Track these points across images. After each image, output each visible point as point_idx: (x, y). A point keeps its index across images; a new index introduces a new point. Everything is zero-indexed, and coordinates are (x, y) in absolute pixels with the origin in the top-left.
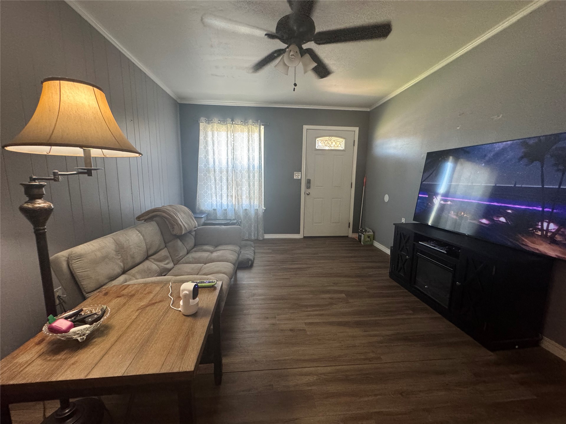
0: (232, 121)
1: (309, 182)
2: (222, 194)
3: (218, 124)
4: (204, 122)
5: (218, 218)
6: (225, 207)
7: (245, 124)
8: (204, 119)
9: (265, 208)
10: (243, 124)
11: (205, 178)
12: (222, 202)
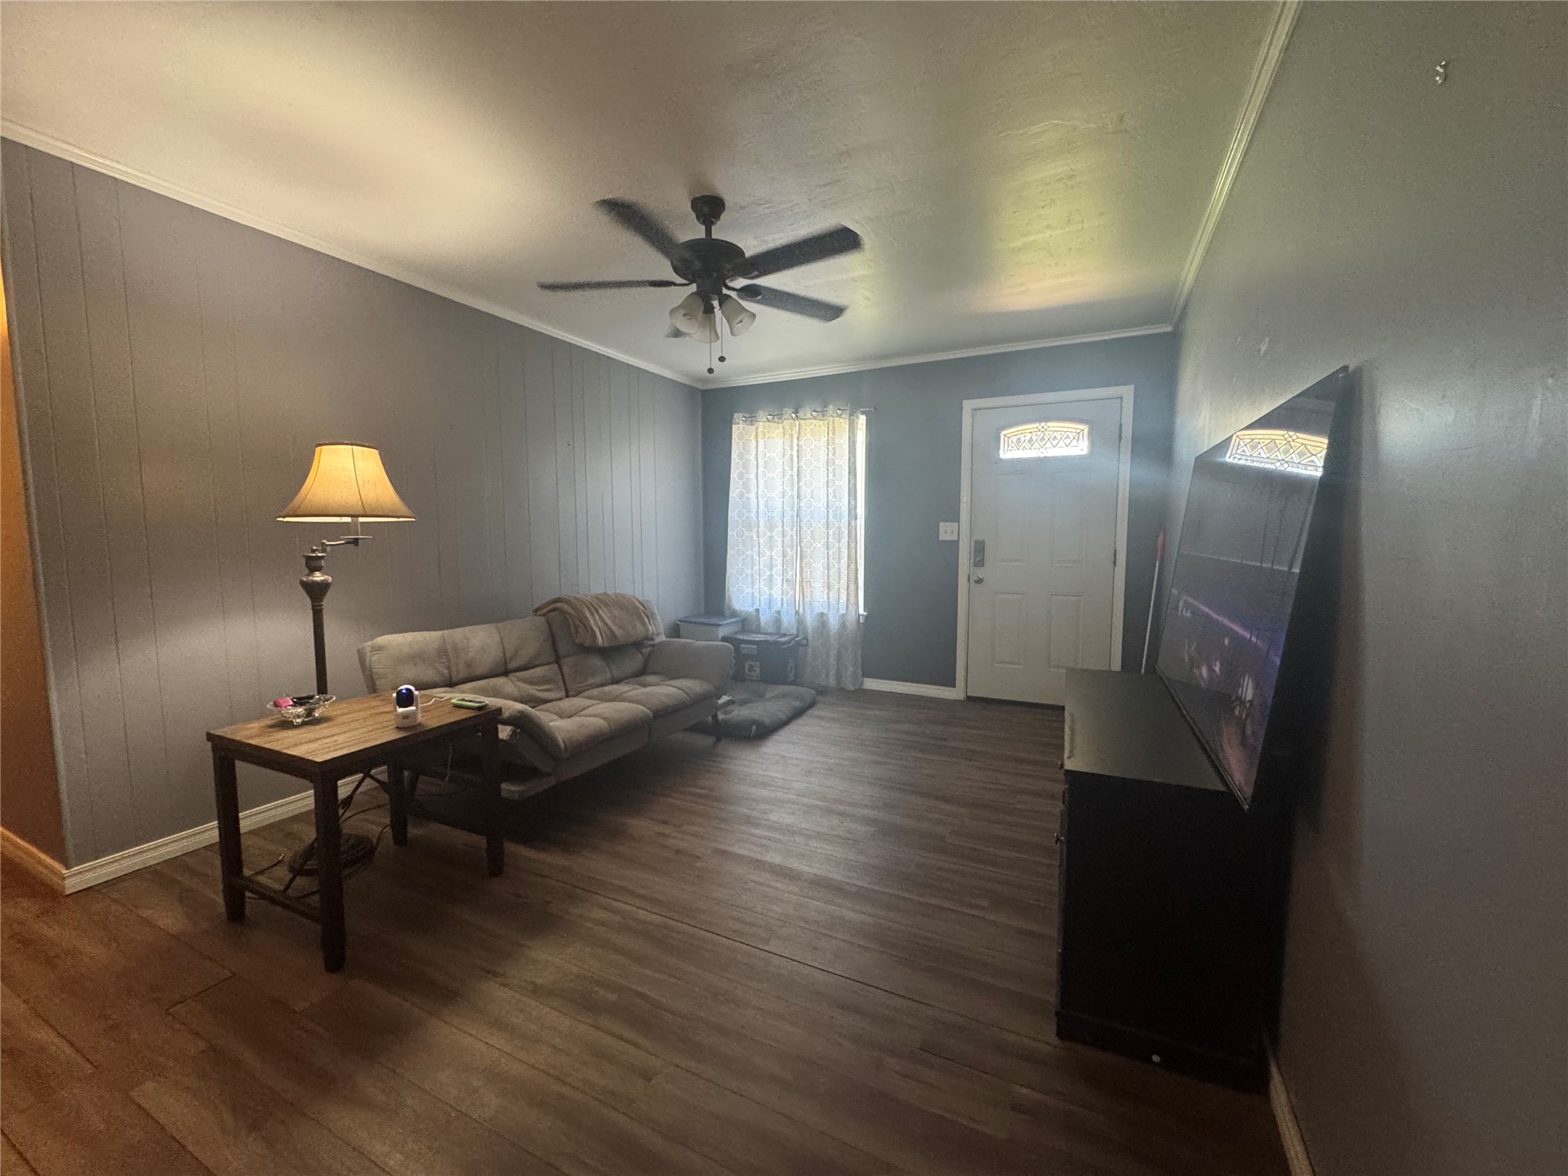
0: (796, 412)
1: (979, 549)
2: (771, 576)
3: (767, 423)
4: (741, 422)
5: (763, 630)
6: (777, 606)
7: (823, 416)
8: (741, 415)
9: (865, 613)
10: (820, 417)
11: (740, 540)
12: (770, 595)
